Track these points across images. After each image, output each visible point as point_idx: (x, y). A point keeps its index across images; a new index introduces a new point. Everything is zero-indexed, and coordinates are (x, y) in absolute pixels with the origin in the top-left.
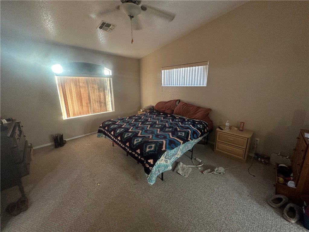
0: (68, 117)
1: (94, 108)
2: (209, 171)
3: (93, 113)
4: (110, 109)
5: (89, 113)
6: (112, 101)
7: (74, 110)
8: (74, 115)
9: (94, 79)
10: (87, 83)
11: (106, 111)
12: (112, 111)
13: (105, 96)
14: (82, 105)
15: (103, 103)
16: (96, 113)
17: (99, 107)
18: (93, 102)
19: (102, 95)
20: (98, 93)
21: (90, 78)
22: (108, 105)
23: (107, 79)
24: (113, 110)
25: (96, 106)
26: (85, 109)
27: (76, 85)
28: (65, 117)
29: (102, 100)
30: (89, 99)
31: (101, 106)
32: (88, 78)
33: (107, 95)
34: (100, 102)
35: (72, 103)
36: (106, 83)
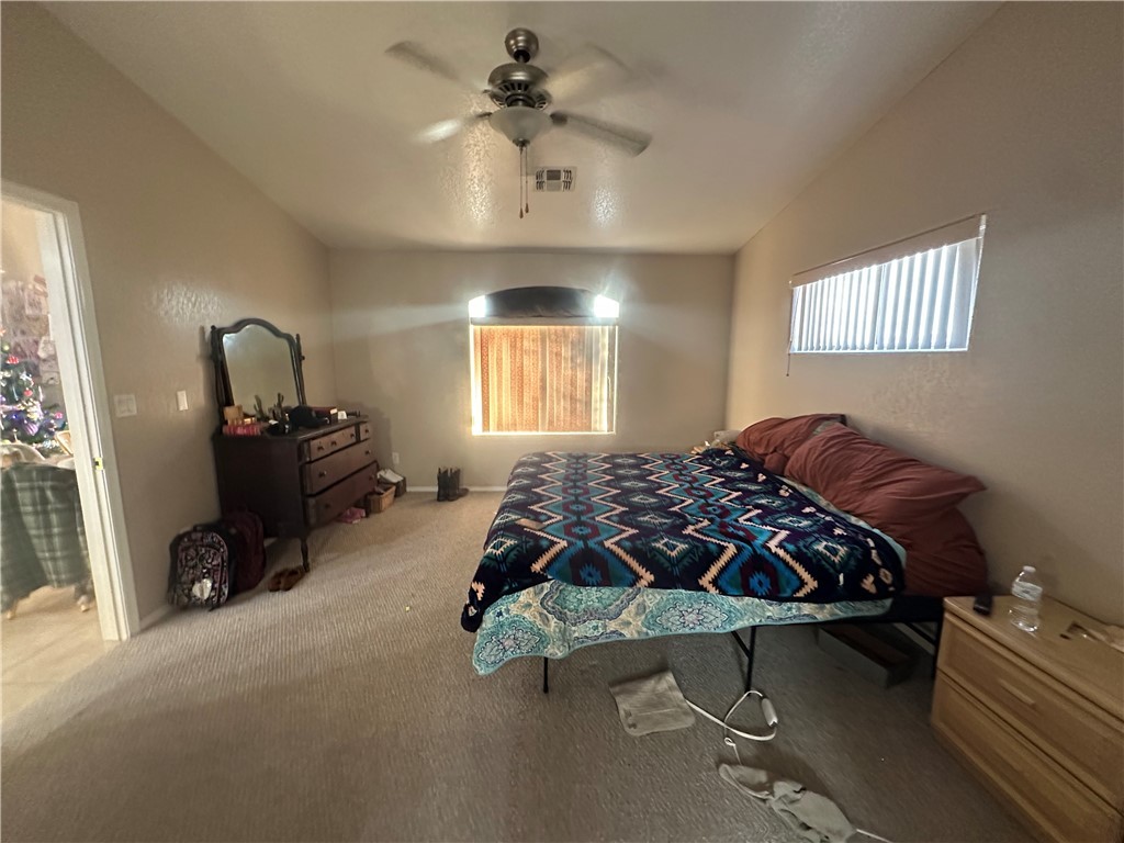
0: (484, 430)
1: (551, 415)
2: (756, 780)
3: (549, 430)
4: (602, 423)
5: (537, 430)
6: (610, 401)
7: (500, 413)
8: (499, 427)
9: (564, 331)
10: (543, 341)
11: (589, 429)
12: (606, 433)
13: (589, 381)
14: (521, 402)
15: (580, 401)
16: (556, 430)
17: (569, 414)
18: (551, 396)
19: (581, 376)
20: (570, 372)
21: (552, 327)
22: (596, 410)
23: (603, 331)
24: (610, 429)
25: (560, 408)
26: (528, 413)
27: (513, 346)
28: (476, 430)
29: (580, 394)
30: (543, 388)
31: (573, 411)
32: (546, 327)
33: (596, 379)
34: (573, 399)
35: (500, 396)
36: (597, 341)
